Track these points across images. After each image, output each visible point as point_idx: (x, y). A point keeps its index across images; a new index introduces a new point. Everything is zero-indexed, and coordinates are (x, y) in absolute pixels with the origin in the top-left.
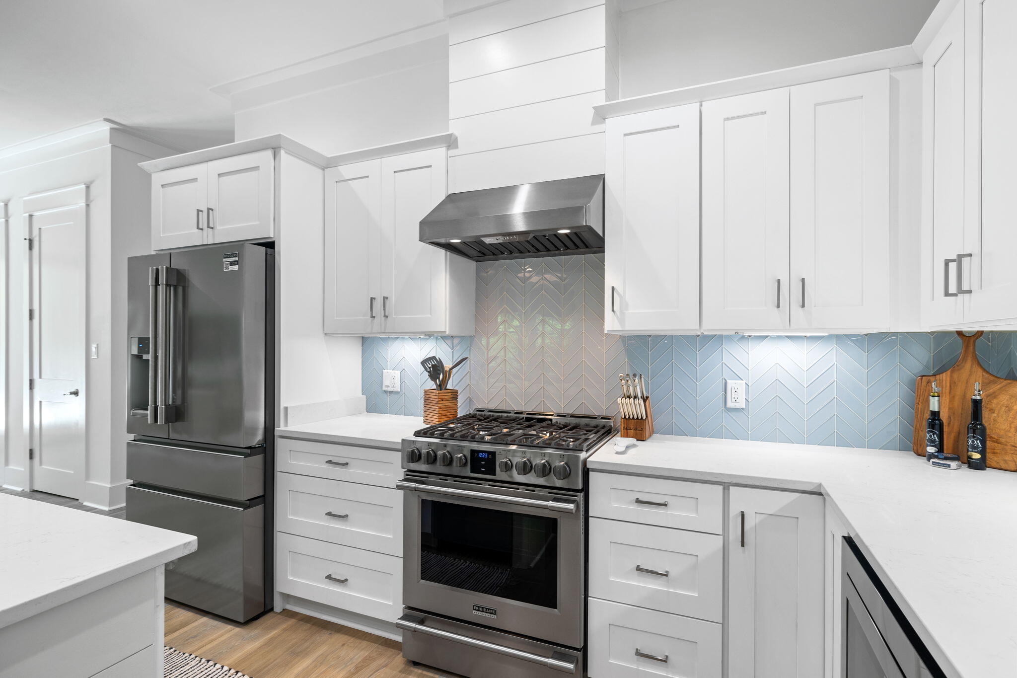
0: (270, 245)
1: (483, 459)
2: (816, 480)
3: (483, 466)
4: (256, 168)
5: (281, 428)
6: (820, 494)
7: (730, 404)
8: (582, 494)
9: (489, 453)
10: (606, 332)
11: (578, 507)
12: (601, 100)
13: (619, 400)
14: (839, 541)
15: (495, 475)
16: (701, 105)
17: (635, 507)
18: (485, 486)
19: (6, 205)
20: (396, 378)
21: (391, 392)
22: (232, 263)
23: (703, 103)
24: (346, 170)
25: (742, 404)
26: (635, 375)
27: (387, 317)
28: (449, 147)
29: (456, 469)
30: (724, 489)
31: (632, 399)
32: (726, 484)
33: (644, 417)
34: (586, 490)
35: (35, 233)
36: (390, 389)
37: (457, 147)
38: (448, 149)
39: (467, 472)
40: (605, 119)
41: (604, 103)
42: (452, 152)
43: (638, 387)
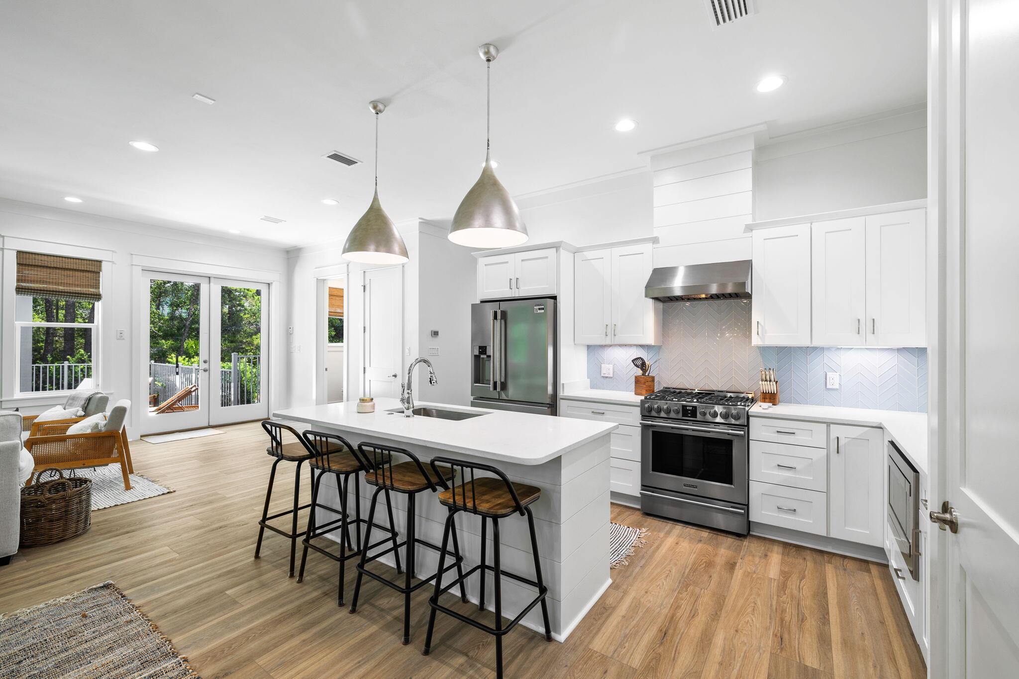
0: (554, 298)
1: (689, 410)
2: (879, 421)
3: (689, 413)
4: (547, 257)
5: (561, 393)
6: (881, 428)
7: (828, 386)
8: (747, 428)
9: (693, 407)
10: (753, 345)
11: (745, 433)
12: (749, 221)
13: (761, 382)
14: (886, 443)
15: (696, 418)
16: (811, 224)
17: (776, 435)
18: (690, 423)
19: (348, 265)
20: (610, 370)
21: (607, 377)
22: (539, 309)
23: (813, 223)
24: (589, 254)
25: (837, 386)
26: (770, 369)
27: (615, 335)
28: (654, 243)
29: (672, 415)
30: (827, 426)
31: (769, 382)
32: (828, 423)
33: (775, 392)
34: (748, 425)
35: (367, 282)
36: (606, 375)
37: (658, 242)
38: (653, 244)
39: (680, 416)
40: (752, 230)
41: (752, 223)
42: (655, 246)
43: (772, 376)
